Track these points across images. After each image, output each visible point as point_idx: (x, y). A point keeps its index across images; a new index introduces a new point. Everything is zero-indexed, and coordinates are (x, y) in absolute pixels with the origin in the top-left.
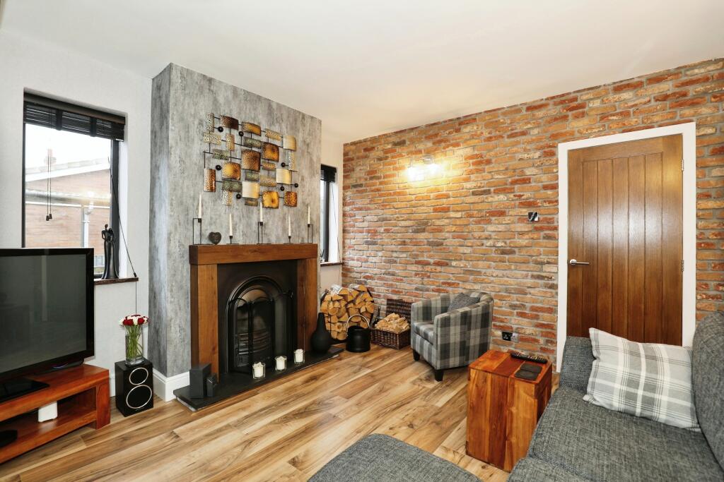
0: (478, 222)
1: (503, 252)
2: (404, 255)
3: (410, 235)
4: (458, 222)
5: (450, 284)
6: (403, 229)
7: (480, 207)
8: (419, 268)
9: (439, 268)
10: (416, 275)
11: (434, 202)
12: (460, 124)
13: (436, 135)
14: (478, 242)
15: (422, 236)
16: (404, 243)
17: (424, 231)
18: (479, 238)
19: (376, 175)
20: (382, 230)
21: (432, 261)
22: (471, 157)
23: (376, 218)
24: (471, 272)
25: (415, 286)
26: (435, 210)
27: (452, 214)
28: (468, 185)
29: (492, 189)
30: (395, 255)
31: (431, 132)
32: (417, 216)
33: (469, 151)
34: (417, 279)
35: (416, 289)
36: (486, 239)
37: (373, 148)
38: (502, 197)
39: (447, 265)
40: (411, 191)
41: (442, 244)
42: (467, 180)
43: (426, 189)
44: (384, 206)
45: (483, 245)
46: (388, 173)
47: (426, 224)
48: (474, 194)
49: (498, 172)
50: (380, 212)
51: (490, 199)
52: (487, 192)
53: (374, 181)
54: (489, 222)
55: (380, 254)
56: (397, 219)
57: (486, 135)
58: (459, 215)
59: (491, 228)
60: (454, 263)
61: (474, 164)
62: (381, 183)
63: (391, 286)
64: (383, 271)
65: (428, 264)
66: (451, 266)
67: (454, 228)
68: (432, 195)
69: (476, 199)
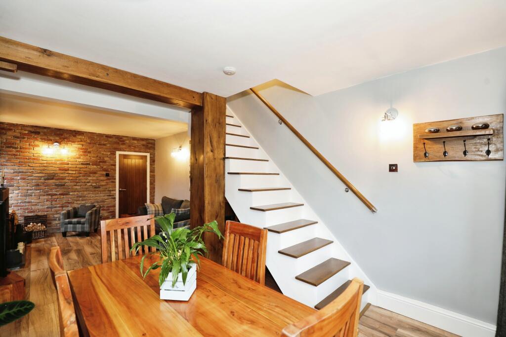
0: (84, 176)
1: (96, 188)
2: (39, 191)
3: (42, 181)
4: (73, 175)
5: (69, 203)
6: (37, 178)
7: (85, 169)
8: (50, 197)
9: (62, 196)
10: (47, 201)
11: (60, 166)
12: (76, 134)
13: (62, 135)
14: (84, 184)
15: (51, 181)
16: (38, 185)
17: (52, 179)
18: (85, 182)
19: (14, 146)
20: (19, 178)
21: (58, 193)
22: (82, 149)
23: (12, 171)
24: (81, 197)
25: (46, 207)
26: (60, 170)
27: (70, 172)
28: (79, 160)
29: (91, 163)
30: (29, 192)
31: (58, 133)
32: (48, 172)
33: (80, 146)
34: (48, 203)
35: (47, 208)
36: (88, 182)
37: (11, 130)
38: (95, 167)
39: (67, 194)
40: (43, 158)
41: (64, 185)
42: (80, 158)
43: (54, 159)
44: (20, 164)
45: (86, 185)
46: (24, 147)
47: (54, 176)
48: (82, 164)
49: (94, 157)
50: (16, 167)
51: (90, 167)
52: (89, 164)
53: (11, 149)
54: (90, 176)
55: (17, 192)
56: (32, 172)
57: (88, 141)
58: (74, 172)
59: (90, 178)
60: (71, 193)
61: (82, 152)
62: (17, 151)
63: (27, 209)
64: (19, 201)
65: (56, 195)
66: (69, 195)
67: (71, 178)
68: (58, 162)
69: (83, 166)
